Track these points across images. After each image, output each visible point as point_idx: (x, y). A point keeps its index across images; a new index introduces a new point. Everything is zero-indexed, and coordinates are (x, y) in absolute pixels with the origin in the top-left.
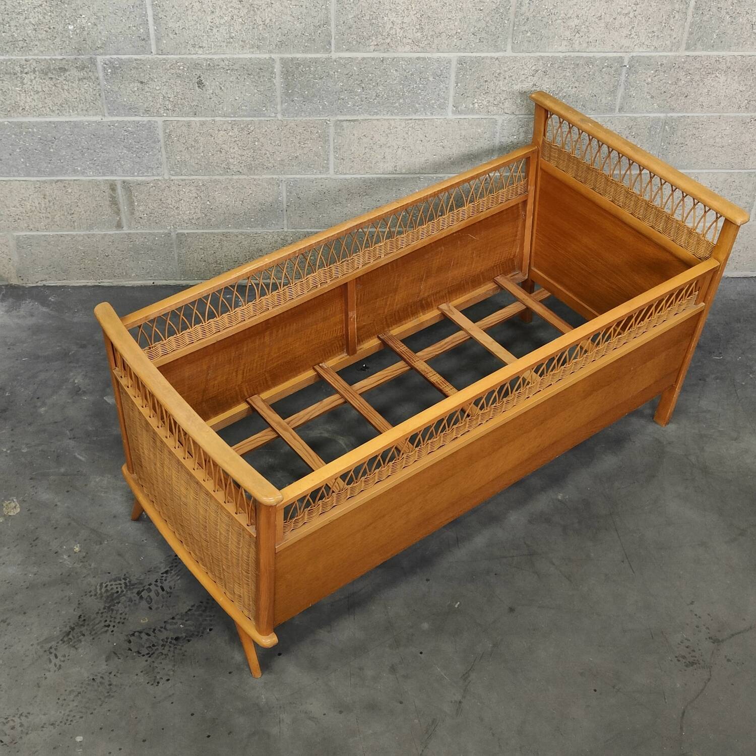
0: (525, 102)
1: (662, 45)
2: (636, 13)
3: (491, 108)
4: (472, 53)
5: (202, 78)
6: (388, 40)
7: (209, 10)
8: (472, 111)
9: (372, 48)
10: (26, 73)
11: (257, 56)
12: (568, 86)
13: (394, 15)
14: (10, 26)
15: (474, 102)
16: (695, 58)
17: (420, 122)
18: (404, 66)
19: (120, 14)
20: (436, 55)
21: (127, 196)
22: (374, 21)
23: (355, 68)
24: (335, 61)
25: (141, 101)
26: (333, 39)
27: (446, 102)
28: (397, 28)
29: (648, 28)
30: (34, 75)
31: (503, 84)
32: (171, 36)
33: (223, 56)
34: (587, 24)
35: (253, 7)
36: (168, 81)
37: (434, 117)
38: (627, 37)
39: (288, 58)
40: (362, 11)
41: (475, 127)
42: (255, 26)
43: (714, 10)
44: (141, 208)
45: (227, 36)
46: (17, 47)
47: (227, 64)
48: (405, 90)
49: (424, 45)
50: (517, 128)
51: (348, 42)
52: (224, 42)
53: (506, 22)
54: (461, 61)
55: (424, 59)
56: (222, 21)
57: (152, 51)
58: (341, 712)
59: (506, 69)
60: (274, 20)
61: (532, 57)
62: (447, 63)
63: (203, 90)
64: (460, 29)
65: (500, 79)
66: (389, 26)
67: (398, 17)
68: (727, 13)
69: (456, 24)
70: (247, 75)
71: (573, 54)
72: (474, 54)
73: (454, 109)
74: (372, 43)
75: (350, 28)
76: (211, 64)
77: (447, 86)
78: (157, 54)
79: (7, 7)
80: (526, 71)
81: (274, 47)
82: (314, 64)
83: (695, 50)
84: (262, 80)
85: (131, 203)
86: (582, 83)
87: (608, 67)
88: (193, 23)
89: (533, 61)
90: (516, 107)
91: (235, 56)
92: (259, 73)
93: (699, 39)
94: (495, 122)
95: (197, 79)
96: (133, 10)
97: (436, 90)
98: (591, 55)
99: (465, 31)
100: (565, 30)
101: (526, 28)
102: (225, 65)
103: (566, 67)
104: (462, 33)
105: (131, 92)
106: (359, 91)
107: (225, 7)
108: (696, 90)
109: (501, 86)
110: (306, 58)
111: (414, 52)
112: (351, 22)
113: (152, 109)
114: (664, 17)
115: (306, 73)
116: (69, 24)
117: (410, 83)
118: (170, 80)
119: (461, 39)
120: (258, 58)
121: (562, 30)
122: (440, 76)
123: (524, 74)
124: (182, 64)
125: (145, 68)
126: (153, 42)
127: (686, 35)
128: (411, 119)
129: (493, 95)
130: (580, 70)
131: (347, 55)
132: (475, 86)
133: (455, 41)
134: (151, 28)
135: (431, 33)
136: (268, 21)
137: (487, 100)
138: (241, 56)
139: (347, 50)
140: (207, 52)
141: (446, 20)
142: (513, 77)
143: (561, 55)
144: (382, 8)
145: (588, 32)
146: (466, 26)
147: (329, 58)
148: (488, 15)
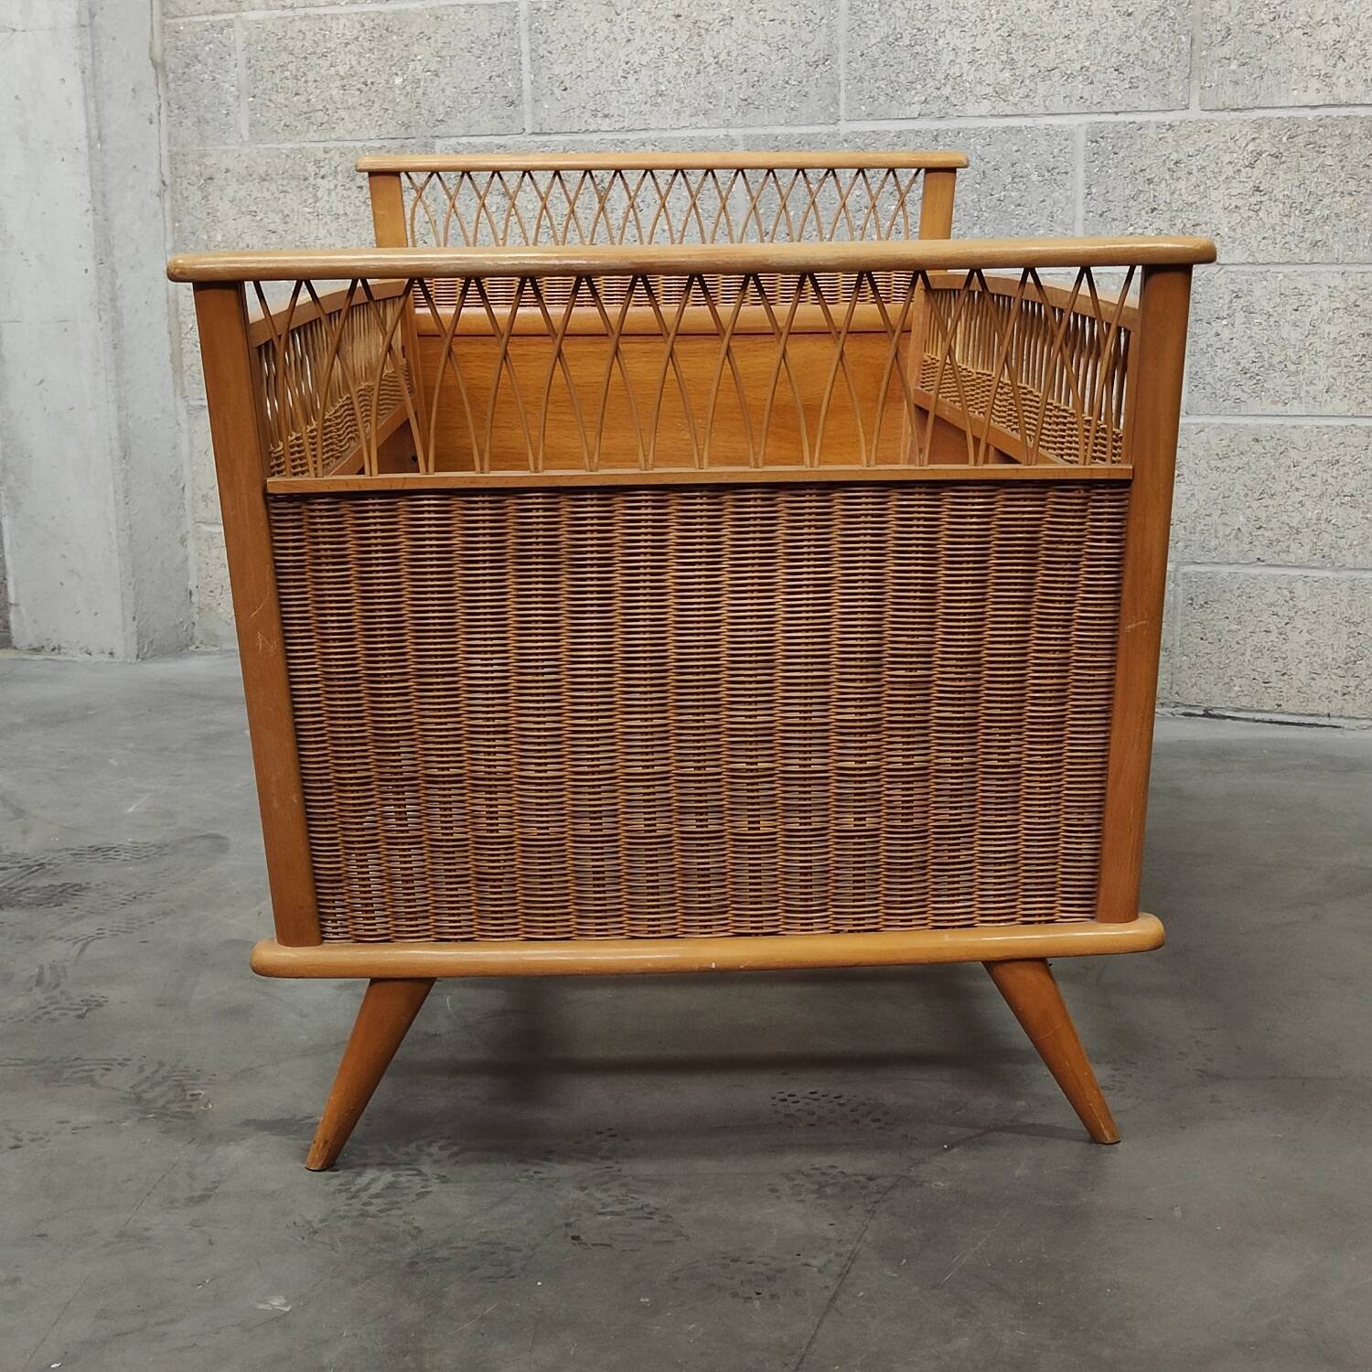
4: (1117, 113)
6: (946, 91)
7: (622, 38)
9: (916, 109)
10: (323, 177)
11: (704, 133)
12: (1332, 190)
13: (956, 32)
14: (306, 82)
18: (978, 147)
19: (476, 52)
20: (1044, 122)
22: (918, 48)
24: (846, 141)
28: (963, 59)
30: (335, 181)
31: (1187, 188)
32: (558, 92)
34: (1359, 36)
35: (699, 27)
40: (895, 29)
42: (701, 68)
45: (652, 92)
46: (312, 123)
48: (983, 204)
49: (1017, 99)
50: (1227, 299)
51: (870, 97)
52: (646, 103)
53: (1184, 40)
54: (1095, 135)
55: (1019, 131)
56: (645, 59)
57: (525, 127)
59: (1191, 150)
60: (734, 54)
61: (1245, 121)
62: (1066, 140)
64: (1087, 58)
65: (1180, 174)
66: (947, 57)
67: (964, 37)
69: (1080, 47)
71: (1335, 112)
72: (1121, 118)
74: (916, 99)
75: (874, 66)
77: (1069, 193)
78: (533, 133)
79: (306, 44)
80: (1235, 155)
81: (735, 112)
82: (806, 147)
86: (1363, 182)
88: (595, 64)
89: (1247, 129)
91: (666, 134)
96: (497, 43)
97: (1047, 203)
99: (1099, 64)
100: (1312, 53)
101: (1225, 51)
103: (1323, 142)
104: (1093, 69)
107: (650, 30)
109: (1183, 191)
110: (791, 135)
111: (999, 116)
112: (876, 52)
116: (396, 74)
117: (992, 189)
119: (1092, 83)
120: (705, 137)
121: (1304, 54)
122: (1053, 174)
123: (1230, 163)
126: (527, 107)
129: (1168, 215)
130: (1356, 151)
131: (867, 126)
132: (1127, 192)
133: (1079, 87)
134: (527, 77)
135: (1031, 71)
136: (723, 56)
137: (1154, 226)
138: (676, 134)
139: (869, 115)
140: (617, 127)
141: (1060, 40)
142: (1208, 170)
143: (1311, 114)
144: (932, 18)
145: (1365, 55)
146: (1100, 50)
147: (834, 135)
148: (1144, 24)
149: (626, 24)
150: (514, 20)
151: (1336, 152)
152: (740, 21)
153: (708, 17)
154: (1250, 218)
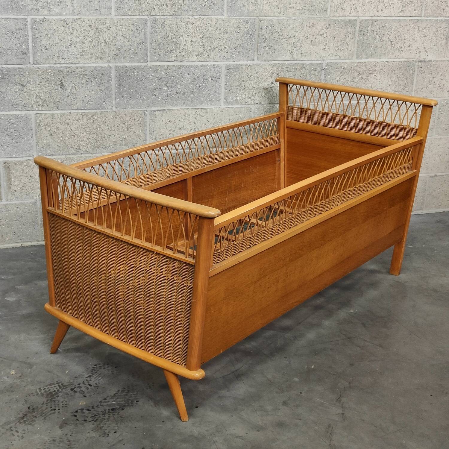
0: (267, 95)
1: (343, 55)
2: (327, 34)
3: (247, 100)
4: (234, 61)
5: (63, 81)
6: (183, 53)
7: (69, 32)
8: (236, 102)
9: (173, 59)
11: (101, 65)
13: (186, 35)
15: (237, 96)
16: (362, 63)
17: (205, 111)
18: (193, 71)
19: (9, 35)
20: (213, 63)
21: (7, 173)
22: (174, 40)
23: (163, 73)
24: (150, 68)
25: (21, 99)
26: (149, 52)
27: (220, 96)
28: (188, 44)
29: (334, 44)
31: (253, 83)
32: (44, 50)
33: (78, 65)
34: (300, 41)
35: (98, 30)
36: (40, 83)
37: (213, 107)
38: (323, 50)
39: (120, 66)
40: (166, 33)
41: (238, 114)
42: (99, 43)
43: (370, 32)
44: (16, 183)
45: (81, 51)
47: (80, 71)
48: (194, 88)
49: (205, 56)
50: (263, 114)
51: (158, 54)
52: (78, 54)
53: (253, 40)
54: (228, 68)
55: (205, 66)
56: (78, 40)
57: (30, 62)
58: (258, 431)
59: (255, 72)
61: (270, 64)
62: (219, 69)
63: (63, 90)
64: (226, 45)
65: (252, 79)
66: (183, 43)
67: (189, 37)
68: (377, 34)
69: (224, 42)
70: (93, 79)
71: (293, 62)
72: (235, 63)
73: (225, 101)
74: (173, 55)
75: (159, 45)
76: (69, 71)
77: (220, 84)
78: (34, 64)
80: (267, 74)
81: (111, 58)
82: (137, 70)
83: (361, 58)
84: (103, 82)
85: (9, 179)
87: (314, 70)
88: (58, 41)
89: (270, 66)
90: (261, 99)
91: (86, 65)
92: (101, 77)
93: (363, 51)
94: (250, 110)
95: (60, 82)
96: (19, 32)
97: (214, 87)
98: (304, 62)
100: (288, 46)
101: (264, 45)
102: (79, 71)
103: (290, 70)
104: (228, 48)
105: (14, 92)
106: (166, 89)
107: (80, 30)
108: (365, 85)
109: (253, 84)
110: (132, 66)
111: (199, 61)
112: (160, 41)
113: (28, 105)
114: (343, 37)
115: (132, 77)
117: (197, 83)
118: (41, 83)
119: (227, 52)
120: (101, 66)
121: (286, 46)
122: (215, 79)
123: (265, 76)
124: (50, 71)
125: (24, 75)
126: (31, 55)
127: (356, 48)
128: (199, 109)
129: (248, 91)
130: (298, 73)
131: (158, 64)
132: (237, 84)
133: (224, 53)
134: (31, 45)
135: (209, 48)
136: (107, 40)
137: (244, 94)
138: (90, 65)
139: (157, 60)
140: (67, 62)
141: (218, 39)
142: (259, 78)
143: (287, 63)
144: (179, 31)
145: (301, 47)
146: (230, 43)
147: (147, 66)
148: (243, 35)
149: (71, 28)
150: (25, 25)
151: (293, 73)
152: (113, 29)
153: (102, 27)
154: (270, 91)
